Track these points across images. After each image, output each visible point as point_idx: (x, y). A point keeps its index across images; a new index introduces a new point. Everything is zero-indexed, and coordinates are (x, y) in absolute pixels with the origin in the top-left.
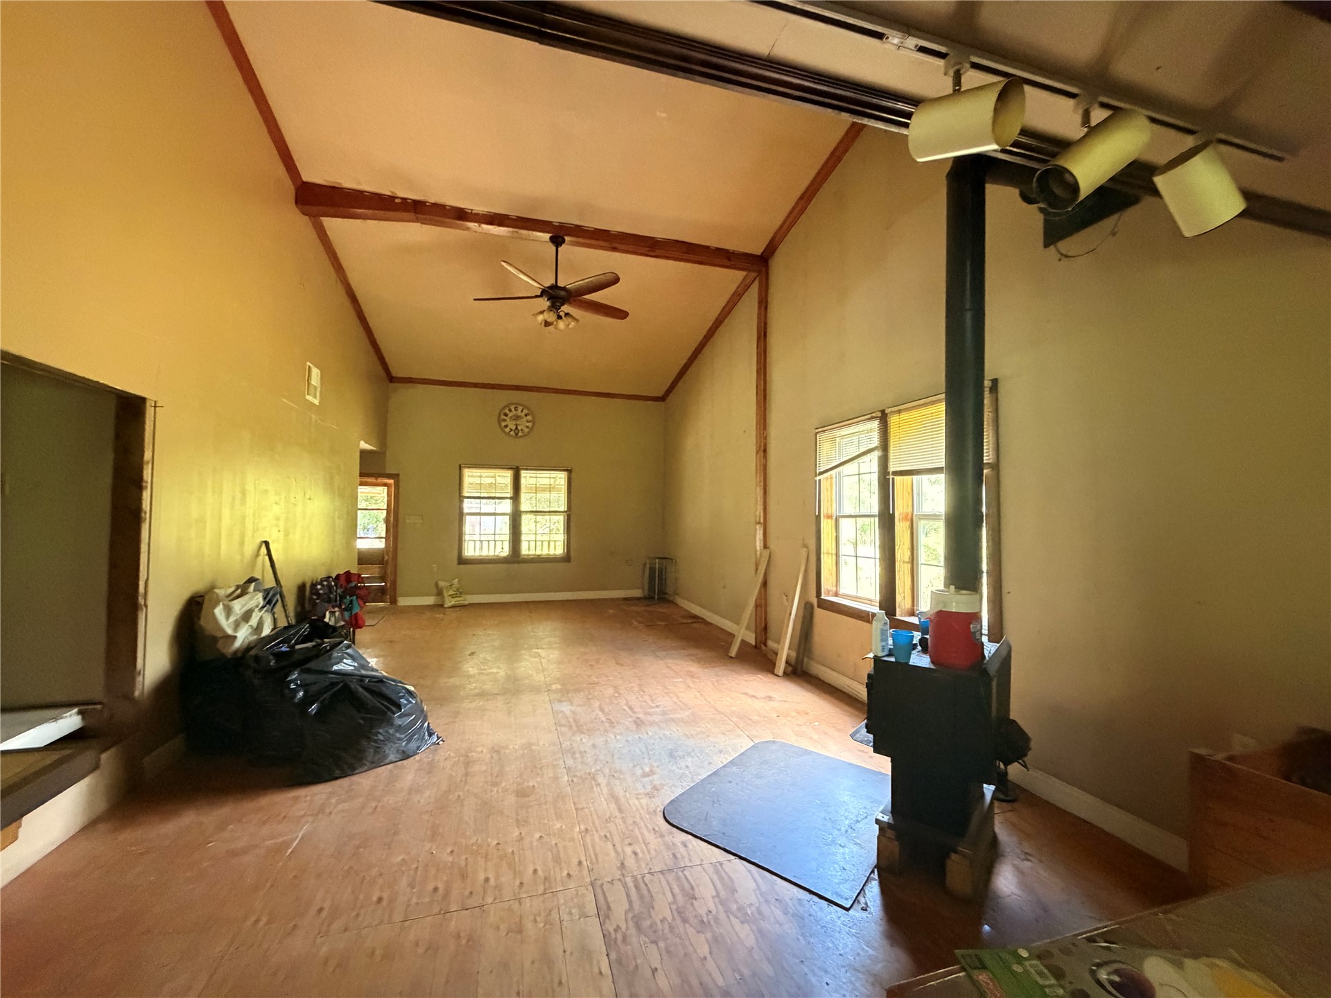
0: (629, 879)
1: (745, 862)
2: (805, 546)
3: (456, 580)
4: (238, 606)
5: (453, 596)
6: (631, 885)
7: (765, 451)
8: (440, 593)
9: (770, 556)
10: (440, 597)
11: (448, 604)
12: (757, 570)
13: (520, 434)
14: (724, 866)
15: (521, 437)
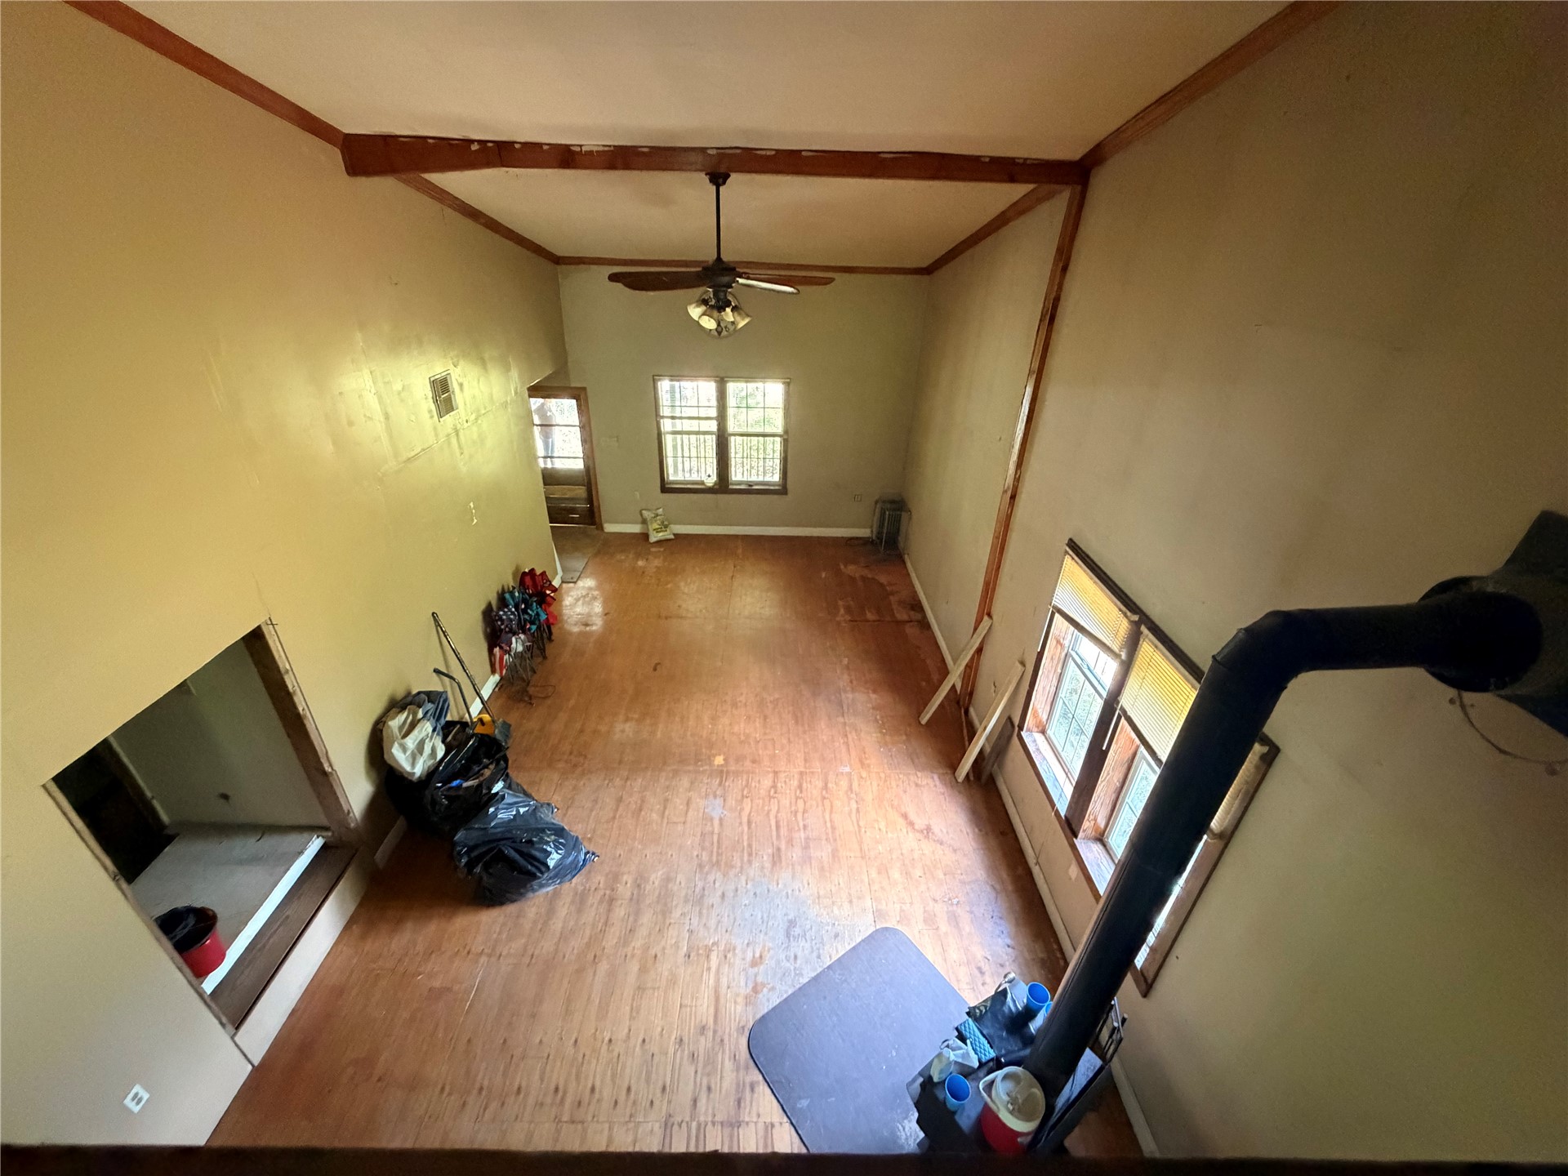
0: (694, 1124)
1: (793, 1129)
2: (1023, 663)
3: (661, 510)
4: (411, 742)
5: (657, 531)
6: (694, 1132)
7: (1013, 497)
8: (644, 522)
9: (990, 628)
10: (645, 526)
11: (653, 539)
12: (975, 629)
13: (724, 333)
14: (774, 1131)
15: (726, 337)
